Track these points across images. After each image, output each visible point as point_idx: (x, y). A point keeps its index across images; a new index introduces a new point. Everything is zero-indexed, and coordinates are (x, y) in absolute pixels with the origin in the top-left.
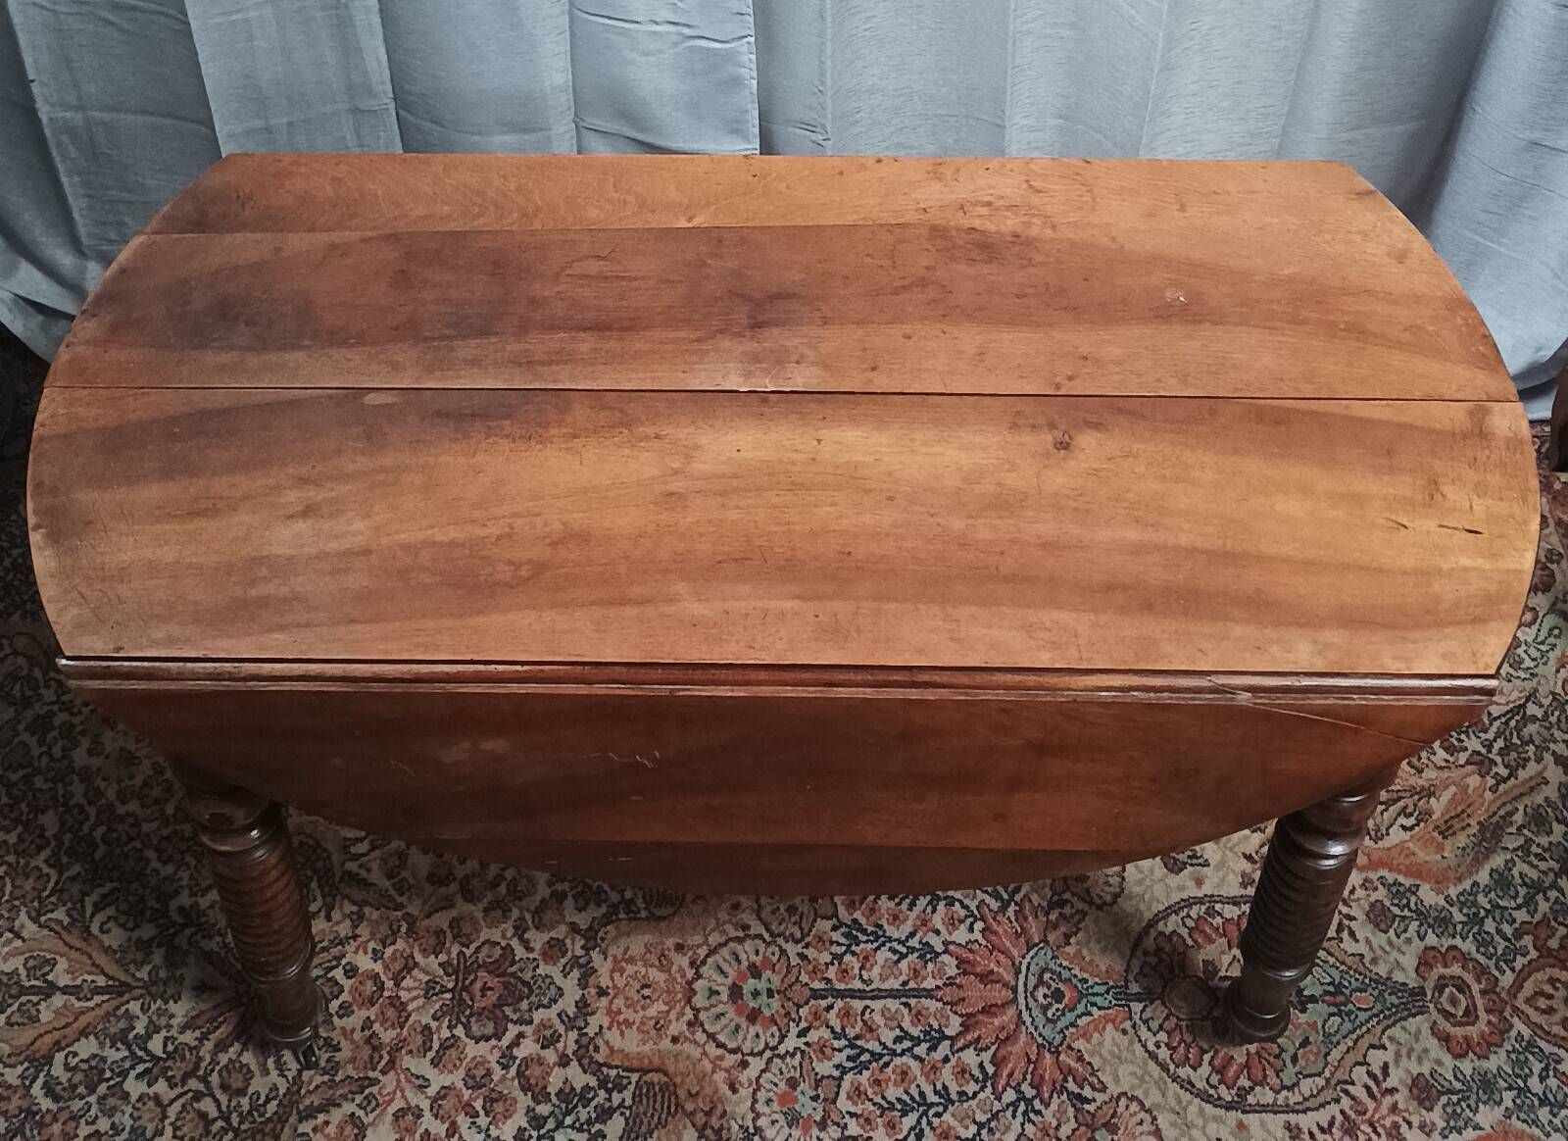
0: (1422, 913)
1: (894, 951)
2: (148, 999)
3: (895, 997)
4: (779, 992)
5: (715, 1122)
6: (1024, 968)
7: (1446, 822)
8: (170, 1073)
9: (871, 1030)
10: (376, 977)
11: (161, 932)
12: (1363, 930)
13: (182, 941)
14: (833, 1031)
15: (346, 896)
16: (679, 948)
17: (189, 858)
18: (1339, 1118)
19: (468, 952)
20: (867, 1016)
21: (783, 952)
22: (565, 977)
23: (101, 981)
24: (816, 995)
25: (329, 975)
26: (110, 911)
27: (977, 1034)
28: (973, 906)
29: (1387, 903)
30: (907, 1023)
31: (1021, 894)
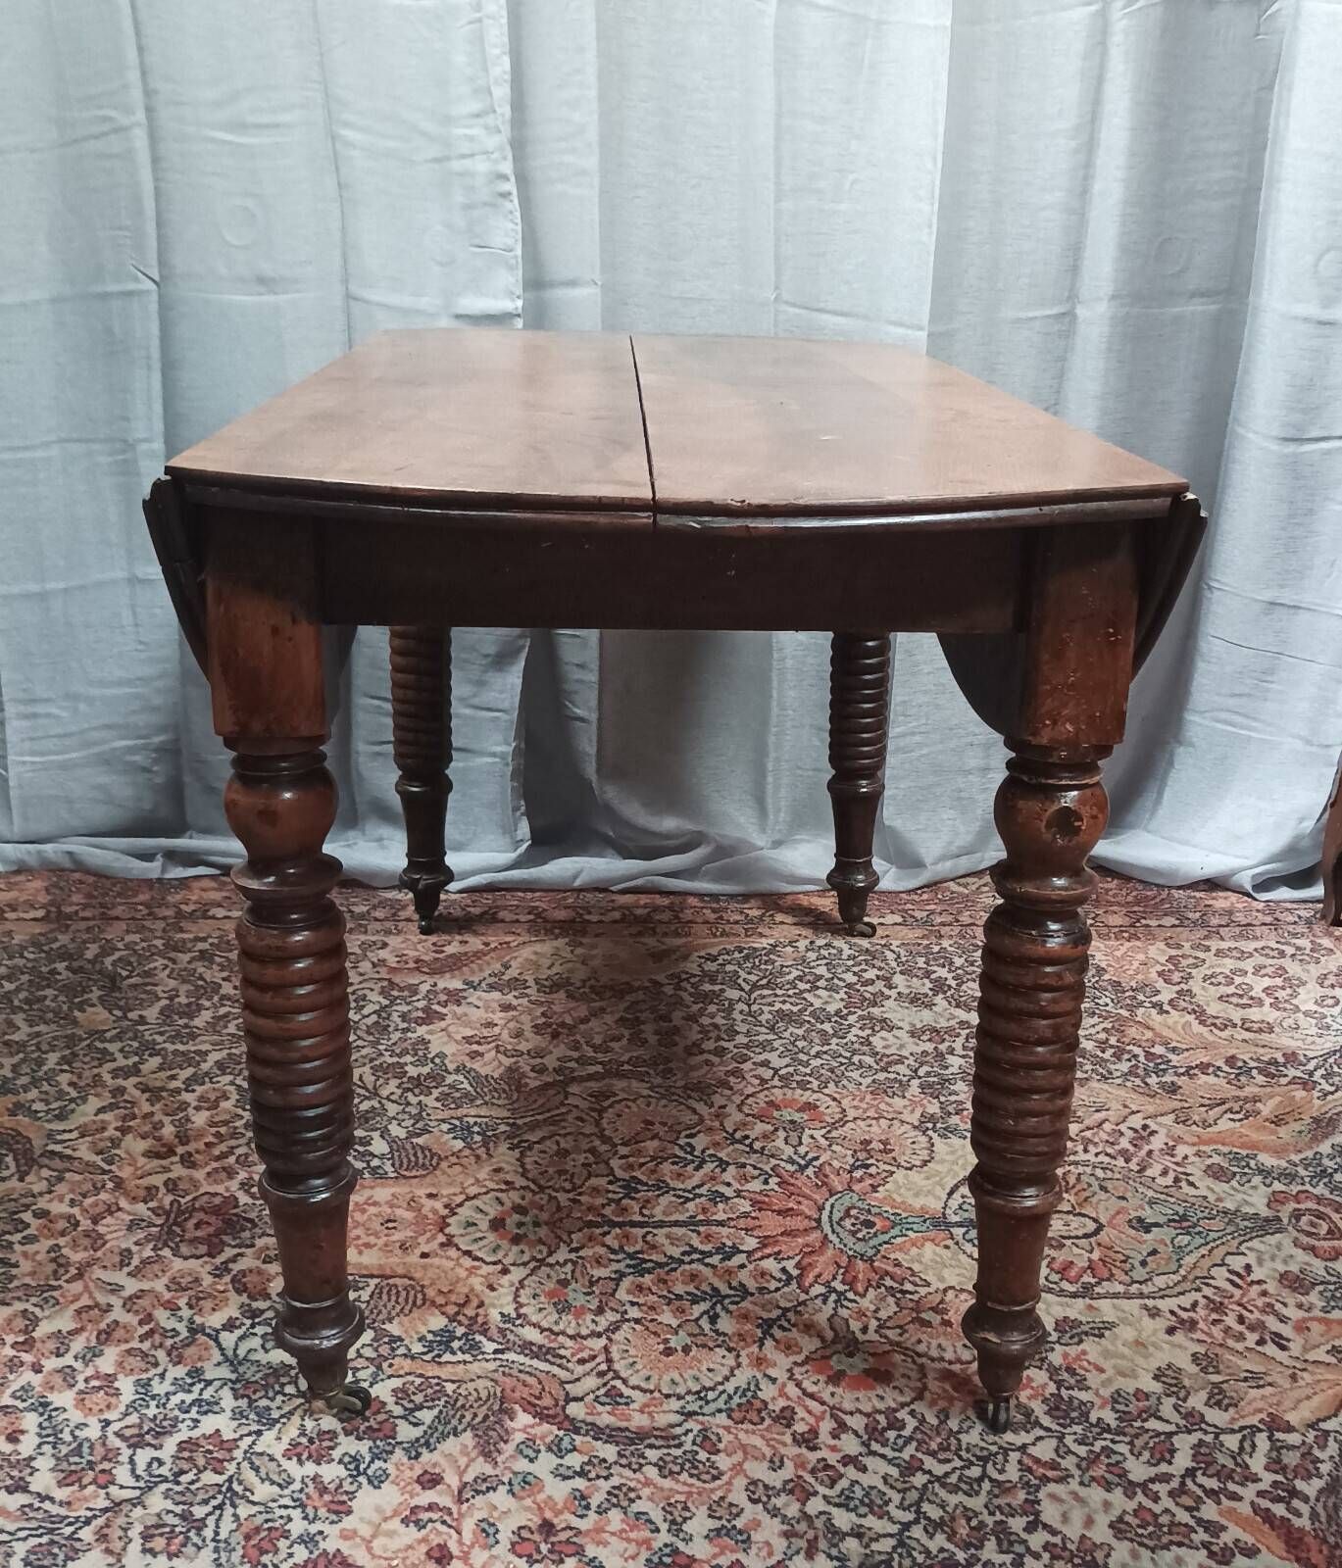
1: (680, 1197)
4: (548, 1224)
5: (470, 1312)
6: (828, 1207)
7: (1276, 1116)
9: (654, 1247)
10: (69, 1218)
14: (608, 1247)
15: (43, 1167)
16: (431, 1196)
18: (1203, 1301)
19: (183, 1201)
20: (649, 1238)
24: (591, 1224)
25: (15, 1217)
27: (776, 1249)
28: (767, 1168)
29: (1226, 1165)
30: (696, 1242)
31: (821, 1161)
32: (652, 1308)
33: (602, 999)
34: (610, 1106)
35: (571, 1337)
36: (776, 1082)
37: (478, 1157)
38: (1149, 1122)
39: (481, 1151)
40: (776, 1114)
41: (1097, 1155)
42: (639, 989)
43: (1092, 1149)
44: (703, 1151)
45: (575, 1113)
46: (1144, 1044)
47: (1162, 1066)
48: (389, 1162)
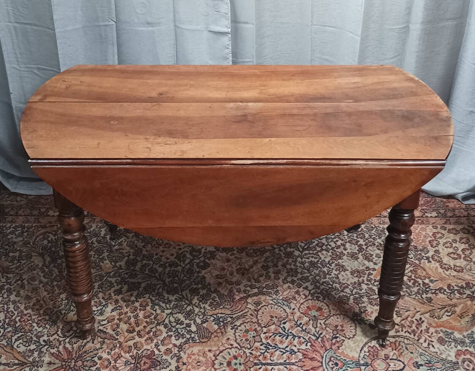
0: (455, 340)
1: (282, 352)
2: (32, 367)
3: (282, 365)
4: (243, 364)
6: (324, 357)
7: (461, 314)
10: (108, 360)
11: (37, 347)
12: (437, 345)
13: (44, 350)
15: (98, 336)
16: (210, 351)
17: (47, 326)
19: (139, 352)
21: (244, 352)
22: (172, 359)
23: (16, 362)
24: (256, 364)
25: (93, 359)
26: (21, 341)
28: (307, 338)
29: (444, 337)
31: (323, 334)
33: (257, 256)
34: (260, 309)
36: (310, 297)
37: (222, 333)
39: (223, 330)
40: (310, 313)
41: (405, 332)
42: (269, 250)
43: (404, 330)
44: (288, 331)
45: (250, 312)
46: (423, 278)
47: (428, 289)
48: (197, 335)
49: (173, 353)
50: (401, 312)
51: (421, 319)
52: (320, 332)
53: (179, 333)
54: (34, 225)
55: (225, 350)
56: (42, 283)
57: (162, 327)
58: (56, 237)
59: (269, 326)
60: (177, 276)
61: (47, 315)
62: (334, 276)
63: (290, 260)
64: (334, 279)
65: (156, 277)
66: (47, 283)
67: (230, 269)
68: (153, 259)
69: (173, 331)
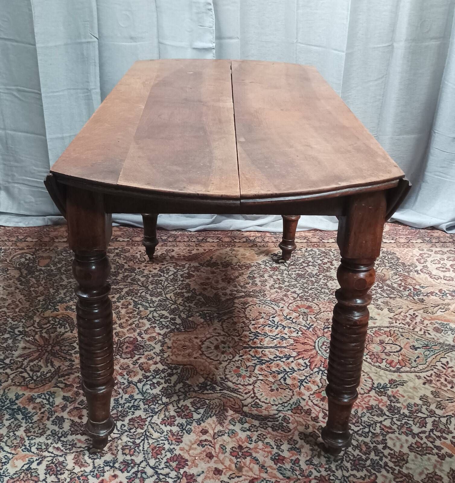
0: (452, 329)
1: (272, 338)
3: (273, 348)
5: (211, 376)
6: (317, 342)
8: (11, 367)
9: (265, 355)
12: (433, 333)
13: (19, 338)
14: (251, 355)
16: (196, 338)
17: (23, 320)
18: (434, 374)
19: (121, 339)
20: (263, 352)
21: (233, 339)
22: (155, 345)
24: (245, 348)
25: (71, 345)
27: (302, 356)
28: (298, 328)
29: (440, 327)
30: (278, 354)
31: (314, 326)
32: (266, 376)
33: (242, 270)
34: (248, 307)
35: (242, 385)
36: (298, 299)
37: (209, 325)
38: (415, 312)
39: (210, 322)
40: (299, 310)
41: (399, 324)
42: (254, 266)
43: (398, 322)
44: (278, 323)
45: (238, 309)
46: (413, 285)
47: (419, 293)
48: (182, 326)
49: (157, 340)
50: (393, 309)
51: (414, 314)
52: (310, 324)
53: (163, 325)
54: (11, 248)
55: (212, 337)
56: (18, 289)
57: (145, 321)
58: (34, 257)
59: (257, 319)
60: (161, 284)
61: (23, 312)
62: (322, 284)
63: (277, 273)
64: (323, 286)
65: (138, 284)
66: (24, 289)
67: (215, 278)
68: (136, 271)
69: (157, 323)
